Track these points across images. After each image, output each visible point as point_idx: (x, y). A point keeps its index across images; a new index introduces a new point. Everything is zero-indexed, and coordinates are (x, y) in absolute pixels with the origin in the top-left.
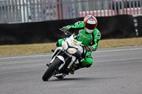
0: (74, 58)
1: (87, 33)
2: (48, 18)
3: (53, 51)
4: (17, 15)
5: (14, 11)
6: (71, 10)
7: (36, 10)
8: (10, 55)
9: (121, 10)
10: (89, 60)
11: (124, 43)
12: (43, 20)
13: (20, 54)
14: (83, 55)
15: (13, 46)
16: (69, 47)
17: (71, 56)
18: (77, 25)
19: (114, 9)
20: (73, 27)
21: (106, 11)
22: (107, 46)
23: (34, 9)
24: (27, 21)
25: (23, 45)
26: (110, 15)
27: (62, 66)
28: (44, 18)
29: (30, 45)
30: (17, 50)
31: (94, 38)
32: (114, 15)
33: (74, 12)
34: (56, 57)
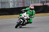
3: (19, 18)
5: (8, 4)
6: (27, 3)
8: (6, 19)
9: (45, 4)
10: (31, 21)
11: (46, 15)
12: (18, 7)
13: (10, 18)
14: (29, 19)
15: (7, 16)
16: (25, 16)
17: (25, 19)
18: (27, 9)
21: (40, 4)
22: (40, 16)
24: (12, 7)
25: (11, 16)
27: (22, 23)
32: (42, 5)
33: (28, 4)
34: (20, 20)
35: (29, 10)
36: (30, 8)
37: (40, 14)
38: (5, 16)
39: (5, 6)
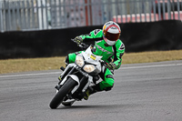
0: (91, 79)
1: (106, 45)
2: (73, 24)
3: (63, 69)
4: (34, 20)
5: (29, 15)
6: (102, 13)
7: (58, 14)
8: (23, 71)
9: (167, 14)
10: (109, 81)
11: (170, 56)
12: (66, 27)
13: (37, 69)
15: (28, 60)
16: (86, 63)
17: (87, 75)
18: (93, 35)
19: (157, 12)
20: (88, 37)
21: (148, 15)
22: (148, 60)
23: (55, 12)
24: (45, 28)
25: (41, 59)
26: (153, 20)
27: (76, 88)
28: (68, 24)
29: (49, 59)
30: (33, 66)
31: (115, 52)
32: (157, 20)
33: (106, 16)
34: (68, 77)
35: (102, 39)
36: (106, 32)
37: (151, 53)
38: (21, 60)
39: (21, 24)
